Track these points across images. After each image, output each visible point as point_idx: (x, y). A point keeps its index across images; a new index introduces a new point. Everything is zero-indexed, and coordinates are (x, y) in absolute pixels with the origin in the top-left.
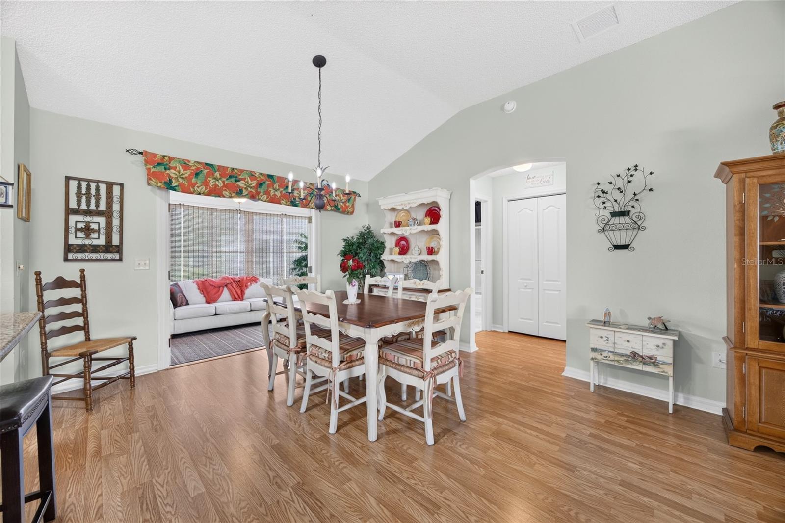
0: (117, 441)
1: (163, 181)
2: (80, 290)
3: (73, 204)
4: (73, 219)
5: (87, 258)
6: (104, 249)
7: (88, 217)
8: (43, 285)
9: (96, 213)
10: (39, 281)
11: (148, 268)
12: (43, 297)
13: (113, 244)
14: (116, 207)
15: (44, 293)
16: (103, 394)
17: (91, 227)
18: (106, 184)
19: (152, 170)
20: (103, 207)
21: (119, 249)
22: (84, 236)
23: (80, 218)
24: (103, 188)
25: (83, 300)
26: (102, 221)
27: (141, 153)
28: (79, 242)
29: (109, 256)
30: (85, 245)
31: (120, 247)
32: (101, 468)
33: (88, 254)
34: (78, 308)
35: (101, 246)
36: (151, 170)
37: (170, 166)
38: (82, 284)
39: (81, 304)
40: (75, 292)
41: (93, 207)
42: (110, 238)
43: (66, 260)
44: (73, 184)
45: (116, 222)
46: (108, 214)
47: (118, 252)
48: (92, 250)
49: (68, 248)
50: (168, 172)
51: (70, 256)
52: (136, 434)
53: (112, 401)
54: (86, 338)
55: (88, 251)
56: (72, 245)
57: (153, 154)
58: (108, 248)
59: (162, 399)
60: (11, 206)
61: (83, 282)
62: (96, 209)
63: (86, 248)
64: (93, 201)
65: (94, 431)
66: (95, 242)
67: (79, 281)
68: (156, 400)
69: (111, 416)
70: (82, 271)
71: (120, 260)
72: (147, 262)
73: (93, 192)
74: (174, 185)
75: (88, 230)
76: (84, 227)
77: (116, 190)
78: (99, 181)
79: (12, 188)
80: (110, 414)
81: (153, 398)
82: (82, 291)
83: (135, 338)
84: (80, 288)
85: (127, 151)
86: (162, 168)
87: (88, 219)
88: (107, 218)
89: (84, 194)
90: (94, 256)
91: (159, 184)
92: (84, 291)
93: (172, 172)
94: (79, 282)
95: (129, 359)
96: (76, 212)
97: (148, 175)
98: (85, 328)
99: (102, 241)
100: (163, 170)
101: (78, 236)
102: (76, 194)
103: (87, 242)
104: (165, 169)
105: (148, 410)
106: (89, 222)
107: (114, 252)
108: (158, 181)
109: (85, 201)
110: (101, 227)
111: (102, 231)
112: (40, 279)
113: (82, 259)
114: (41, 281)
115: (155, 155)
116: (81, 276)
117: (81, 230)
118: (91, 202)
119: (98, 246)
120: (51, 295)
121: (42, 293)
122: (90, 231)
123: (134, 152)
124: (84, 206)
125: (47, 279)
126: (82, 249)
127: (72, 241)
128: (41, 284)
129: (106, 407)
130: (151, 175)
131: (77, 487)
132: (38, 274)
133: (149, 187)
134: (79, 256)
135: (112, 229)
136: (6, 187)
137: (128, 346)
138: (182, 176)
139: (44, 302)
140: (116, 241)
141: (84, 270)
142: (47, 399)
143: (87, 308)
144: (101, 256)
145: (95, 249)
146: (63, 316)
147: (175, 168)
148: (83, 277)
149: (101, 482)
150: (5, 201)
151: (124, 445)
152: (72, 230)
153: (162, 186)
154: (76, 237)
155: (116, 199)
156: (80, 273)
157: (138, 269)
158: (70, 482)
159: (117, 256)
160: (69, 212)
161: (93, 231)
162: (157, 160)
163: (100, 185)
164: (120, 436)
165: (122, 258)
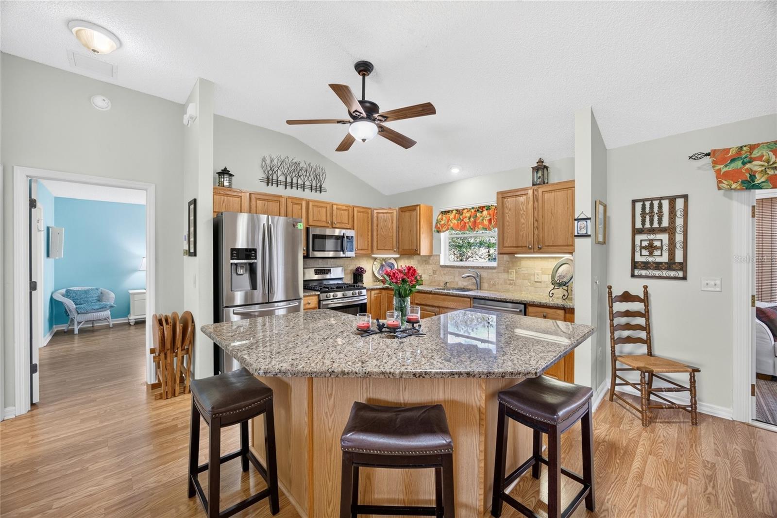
0: (660, 477)
1: (740, 180)
2: (643, 305)
3: (639, 225)
4: (638, 238)
5: (650, 275)
6: (667, 266)
7: (652, 235)
8: (613, 297)
9: (659, 230)
10: (610, 294)
11: (718, 289)
12: (613, 308)
13: (676, 261)
14: (679, 221)
15: (614, 304)
16: (661, 414)
17: (655, 245)
18: (669, 199)
19: (724, 170)
20: (665, 223)
21: (683, 266)
22: (648, 254)
23: (644, 237)
24: (666, 204)
25: (646, 315)
26: (665, 237)
27: (708, 154)
28: (643, 259)
29: (672, 274)
30: (648, 263)
31: (684, 264)
32: (638, 496)
33: (651, 271)
34: (641, 321)
35: (664, 263)
36: (721, 171)
37: (751, 157)
38: (645, 300)
39: (644, 319)
40: (638, 306)
41: (656, 225)
42: (673, 255)
43: (633, 276)
44: (639, 206)
45: (679, 238)
46: (671, 230)
47: (681, 269)
48: (655, 267)
49: (635, 265)
50: (748, 166)
51: (636, 272)
52: (682, 485)
53: (668, 428)
54: (648, 353)
55: (652, 268)
56: (638, 262)
57: (724, 150)
58: (671, 265)
59: (728, 462)
60: (590, 236)
61: (646, 297)
62: (658, 226)
63: (649, 265)
64: (656, 218)
65: (643, 449)
66: (658, 260)
67: (642, 296)
68: (719, 458)
69: (662, 445)
70: (646, 287)
71: (684, 278)
72: (718, 282)
73: (656, 210)
74: (758, 182)
75: (651, 248)
76: (647, 245)
77: (680, 203)
78: (661, 197)
79: (590, 222)
80: (662, 442)
81: (717, 454)
82: (645, 306)
83: (698, 371)
84: (643, 303)
85: (690, 158)
86: (738, 164)
87: (652, 237)
88: (669, 234)
89: (648, 214)
90: (657, 273)
91: (734, 186)
92: (647, 306)
93: (756, 166)
94: (643, 298)
95: (690, 390)
96: (641, 231)
97: (717, 178)
98: (648, 342)
99: (665, 258)
100: (741, 166)
101: (643, 254)
102: (641, 214)
103: (650, 259)
104: (744, 163)
105: (705, 466)
106: (652, 240)
107: (677, 270)
108: (731, 182)
109: (649, 220)
110: (663, 244)
111: (665, 248)
112: (611, 292)
113: (646, 276)
114: (611, 294)
115: (727, 151)
116: (644, 292)
117: (645, 248)
118: (654, 220)
119: (661, 263)
120: (620, 307)
121: (612, 304)
122: (653, 249)
123: (699, 156)
124: (648, 225)
125: (617, 292)
126: (646, 266)
127: (638, 258)
128: (612, 297)
129: (660, 431)
130: (721, 177)
131: (615, 497)
132: (610, 288)
133: (722, 192)
134: (644, 272)
135: (675, 246)
136: (586, 222)
137: (689, 376)
138: (774, 166)
139: (614, 312)
140: (679, 258)
141: (647, 287)
142: (587, 407)
143: (649, 323)
144: (665, 273)
145: (658, 266)
146: (628, 327)
147: (760, 158)
148: (646, 293)
149: (635, 511)
150: (586, 232)
151: (666, 489)
152: (638, 248)
153: (739, 187)
154: (641, 255)
155: (679, 213)
156: (644, 289)
157: (705, 289)
158: (612, 486)
159: (681, 274)
160: (635, 232)
161: (656, 248)
162: (731, 156)
163: (662, 201)
164: (665, 473)
165: (686, 276)
